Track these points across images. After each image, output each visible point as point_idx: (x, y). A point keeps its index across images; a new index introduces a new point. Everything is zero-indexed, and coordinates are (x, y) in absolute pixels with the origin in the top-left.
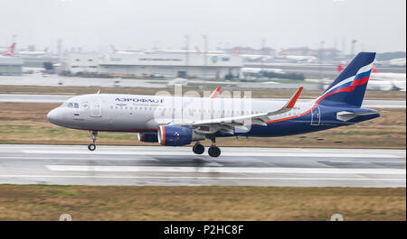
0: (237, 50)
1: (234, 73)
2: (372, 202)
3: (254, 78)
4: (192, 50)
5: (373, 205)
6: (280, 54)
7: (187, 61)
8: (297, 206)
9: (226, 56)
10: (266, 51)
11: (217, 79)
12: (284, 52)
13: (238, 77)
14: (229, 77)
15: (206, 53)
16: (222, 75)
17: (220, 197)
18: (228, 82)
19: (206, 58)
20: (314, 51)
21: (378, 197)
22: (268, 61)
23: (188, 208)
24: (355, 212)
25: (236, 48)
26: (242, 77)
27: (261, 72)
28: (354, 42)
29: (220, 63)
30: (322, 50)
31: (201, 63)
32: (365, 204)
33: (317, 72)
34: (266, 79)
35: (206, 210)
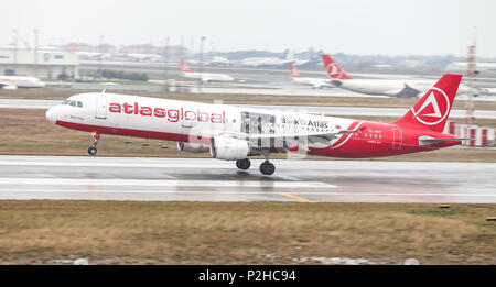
0: (72, 47)
1: (69, 72)
2: (223, 218)
3: (91, 79)
4: (21, 46)
5: (224, 221)
6: (121, 51)
7: (15, 58)
8: (138, 222)
9: (59, 53)
10: (104, 48)
11: (50, 79)
12: (125, 50)
13: (72, 77)
14: (63, 77)
15: (36, 50)
16: (55, 74)
17: (52, 212)
18: (61, 83)
19: (36, 55)
20: (159, 49)
21: (229, 213)
22: (107, 59)
23: (17, 225)
24: (203, 229)
25: (71, 45)
26: (77, 77)
27: (98, 71)
28: (203, 38)
29: (53, 61)
30: (167, 48)
31: (31, 61)
32: (215, 220)
33: (162, 72)
34: (105, 79)
35: (37, 227)
